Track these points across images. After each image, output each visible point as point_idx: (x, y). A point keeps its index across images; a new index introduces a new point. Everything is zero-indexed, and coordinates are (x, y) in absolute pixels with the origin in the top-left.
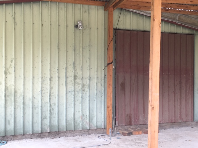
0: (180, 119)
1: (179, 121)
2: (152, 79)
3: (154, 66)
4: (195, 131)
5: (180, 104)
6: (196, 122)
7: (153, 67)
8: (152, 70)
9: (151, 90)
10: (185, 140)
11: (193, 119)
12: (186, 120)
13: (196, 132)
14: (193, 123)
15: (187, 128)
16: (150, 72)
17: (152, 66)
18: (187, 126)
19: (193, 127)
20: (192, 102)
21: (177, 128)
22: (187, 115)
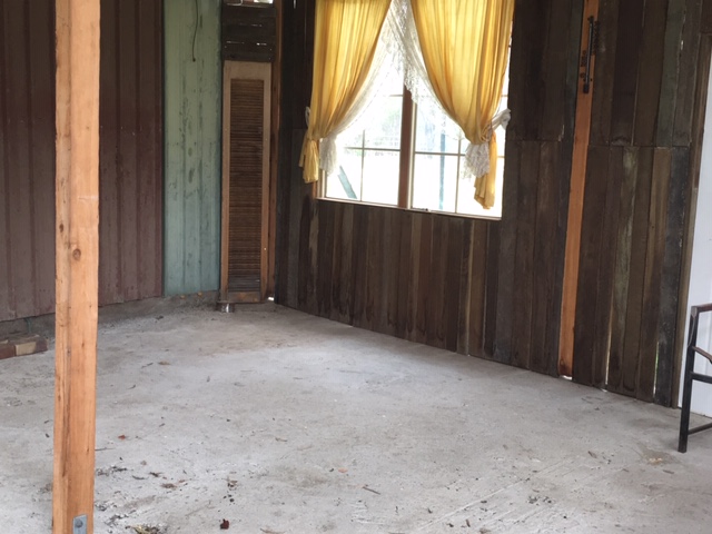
0: (119, 293)
1: (115, 298)
2: (69, 135)
3: (76, 81)
4: (170, 328)
5: (120, 239)
6: (169, 298)
7: (74, 88)
8: (69, 101)
9: (69, 180)
10: (144, 362)
11: (160, 290)
12: (139, 293)
13: (174, 331)
14: (161, 303)
15: (143, 322)
16: (61, 107)
17: (70, 83)
18: (142, 314)
19: (162, 317)
20: (157, 230)
21: (108, 325)
22: (140, 278)
